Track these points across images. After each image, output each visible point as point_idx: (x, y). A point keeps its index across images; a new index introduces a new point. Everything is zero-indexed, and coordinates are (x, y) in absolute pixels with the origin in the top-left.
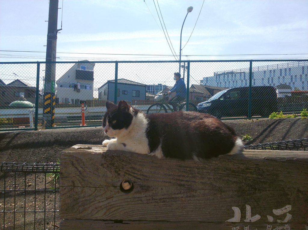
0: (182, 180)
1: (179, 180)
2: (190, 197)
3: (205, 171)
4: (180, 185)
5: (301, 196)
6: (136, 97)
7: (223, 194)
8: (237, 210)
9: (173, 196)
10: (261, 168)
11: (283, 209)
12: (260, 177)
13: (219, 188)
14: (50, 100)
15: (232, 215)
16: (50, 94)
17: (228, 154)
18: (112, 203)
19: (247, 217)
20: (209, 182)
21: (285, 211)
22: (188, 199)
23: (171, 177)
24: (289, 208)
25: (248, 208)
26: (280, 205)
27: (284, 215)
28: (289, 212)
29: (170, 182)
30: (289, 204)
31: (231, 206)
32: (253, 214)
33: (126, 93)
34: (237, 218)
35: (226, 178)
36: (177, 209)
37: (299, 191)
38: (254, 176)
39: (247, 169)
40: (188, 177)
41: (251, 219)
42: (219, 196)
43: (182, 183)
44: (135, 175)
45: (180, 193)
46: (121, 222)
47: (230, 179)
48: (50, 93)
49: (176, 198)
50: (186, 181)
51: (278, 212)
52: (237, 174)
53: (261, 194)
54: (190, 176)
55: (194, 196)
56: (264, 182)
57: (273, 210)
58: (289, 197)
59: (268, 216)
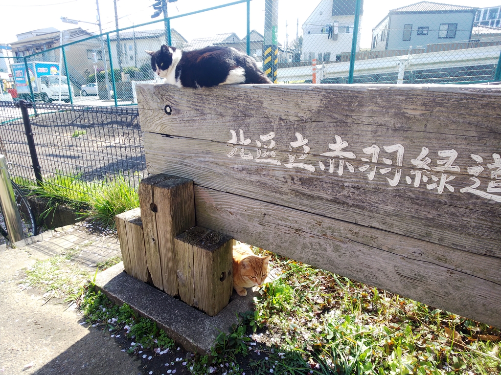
0: (197, 106)
1: (195, 105)
2: (203, 119)
3: (210, 98)
4: (196, 110)
5: (283, 124)
6: (447, 38)
7: (223, 118)
8: (233, 133)
9: (193, 119)
10: (249, 95)
11: (268, 135)
12: (248, 104)
13: (220, 113)
14: (270, 57)
15: (230, 137)
16: (270, 48)
17: (225, 83)
18: (163, 122)
19: (241, 140)
20: (213, 108)
21: (270, 138)
22: (202, 121)
23: (191, 103)
24: (272, 135)
25: (241, 132)
26: (265, 131)
27: (269, 142)
28: (273, 139)
29: (190, 107)
30: (273, 131)
31: (230, 129)
32: (245, 138)
33: (425, 32)
34: (234, 140)
35: (225, 104)
36: (197, 129)
37: (281, 119)
38: (244, 103)
39: (238, 96)
40: (200, 102)
41: (244, 142)
42: (221, 120)
43: (198, 108)
44: (171, 101)
45: (197, 116)
46: (168, 136)
47: (228, 106)
48: (270, 46)
49: (195, 120)
50: (200, 106)
51: (264, 138)
52: (231, 101)
53: (250, 120)
54: (202, 102)
55: (205, 119)
56: (251, 108)
57: (261, 136)
58: (272, 124)
59: (256, 141)
